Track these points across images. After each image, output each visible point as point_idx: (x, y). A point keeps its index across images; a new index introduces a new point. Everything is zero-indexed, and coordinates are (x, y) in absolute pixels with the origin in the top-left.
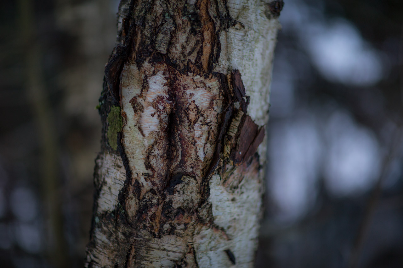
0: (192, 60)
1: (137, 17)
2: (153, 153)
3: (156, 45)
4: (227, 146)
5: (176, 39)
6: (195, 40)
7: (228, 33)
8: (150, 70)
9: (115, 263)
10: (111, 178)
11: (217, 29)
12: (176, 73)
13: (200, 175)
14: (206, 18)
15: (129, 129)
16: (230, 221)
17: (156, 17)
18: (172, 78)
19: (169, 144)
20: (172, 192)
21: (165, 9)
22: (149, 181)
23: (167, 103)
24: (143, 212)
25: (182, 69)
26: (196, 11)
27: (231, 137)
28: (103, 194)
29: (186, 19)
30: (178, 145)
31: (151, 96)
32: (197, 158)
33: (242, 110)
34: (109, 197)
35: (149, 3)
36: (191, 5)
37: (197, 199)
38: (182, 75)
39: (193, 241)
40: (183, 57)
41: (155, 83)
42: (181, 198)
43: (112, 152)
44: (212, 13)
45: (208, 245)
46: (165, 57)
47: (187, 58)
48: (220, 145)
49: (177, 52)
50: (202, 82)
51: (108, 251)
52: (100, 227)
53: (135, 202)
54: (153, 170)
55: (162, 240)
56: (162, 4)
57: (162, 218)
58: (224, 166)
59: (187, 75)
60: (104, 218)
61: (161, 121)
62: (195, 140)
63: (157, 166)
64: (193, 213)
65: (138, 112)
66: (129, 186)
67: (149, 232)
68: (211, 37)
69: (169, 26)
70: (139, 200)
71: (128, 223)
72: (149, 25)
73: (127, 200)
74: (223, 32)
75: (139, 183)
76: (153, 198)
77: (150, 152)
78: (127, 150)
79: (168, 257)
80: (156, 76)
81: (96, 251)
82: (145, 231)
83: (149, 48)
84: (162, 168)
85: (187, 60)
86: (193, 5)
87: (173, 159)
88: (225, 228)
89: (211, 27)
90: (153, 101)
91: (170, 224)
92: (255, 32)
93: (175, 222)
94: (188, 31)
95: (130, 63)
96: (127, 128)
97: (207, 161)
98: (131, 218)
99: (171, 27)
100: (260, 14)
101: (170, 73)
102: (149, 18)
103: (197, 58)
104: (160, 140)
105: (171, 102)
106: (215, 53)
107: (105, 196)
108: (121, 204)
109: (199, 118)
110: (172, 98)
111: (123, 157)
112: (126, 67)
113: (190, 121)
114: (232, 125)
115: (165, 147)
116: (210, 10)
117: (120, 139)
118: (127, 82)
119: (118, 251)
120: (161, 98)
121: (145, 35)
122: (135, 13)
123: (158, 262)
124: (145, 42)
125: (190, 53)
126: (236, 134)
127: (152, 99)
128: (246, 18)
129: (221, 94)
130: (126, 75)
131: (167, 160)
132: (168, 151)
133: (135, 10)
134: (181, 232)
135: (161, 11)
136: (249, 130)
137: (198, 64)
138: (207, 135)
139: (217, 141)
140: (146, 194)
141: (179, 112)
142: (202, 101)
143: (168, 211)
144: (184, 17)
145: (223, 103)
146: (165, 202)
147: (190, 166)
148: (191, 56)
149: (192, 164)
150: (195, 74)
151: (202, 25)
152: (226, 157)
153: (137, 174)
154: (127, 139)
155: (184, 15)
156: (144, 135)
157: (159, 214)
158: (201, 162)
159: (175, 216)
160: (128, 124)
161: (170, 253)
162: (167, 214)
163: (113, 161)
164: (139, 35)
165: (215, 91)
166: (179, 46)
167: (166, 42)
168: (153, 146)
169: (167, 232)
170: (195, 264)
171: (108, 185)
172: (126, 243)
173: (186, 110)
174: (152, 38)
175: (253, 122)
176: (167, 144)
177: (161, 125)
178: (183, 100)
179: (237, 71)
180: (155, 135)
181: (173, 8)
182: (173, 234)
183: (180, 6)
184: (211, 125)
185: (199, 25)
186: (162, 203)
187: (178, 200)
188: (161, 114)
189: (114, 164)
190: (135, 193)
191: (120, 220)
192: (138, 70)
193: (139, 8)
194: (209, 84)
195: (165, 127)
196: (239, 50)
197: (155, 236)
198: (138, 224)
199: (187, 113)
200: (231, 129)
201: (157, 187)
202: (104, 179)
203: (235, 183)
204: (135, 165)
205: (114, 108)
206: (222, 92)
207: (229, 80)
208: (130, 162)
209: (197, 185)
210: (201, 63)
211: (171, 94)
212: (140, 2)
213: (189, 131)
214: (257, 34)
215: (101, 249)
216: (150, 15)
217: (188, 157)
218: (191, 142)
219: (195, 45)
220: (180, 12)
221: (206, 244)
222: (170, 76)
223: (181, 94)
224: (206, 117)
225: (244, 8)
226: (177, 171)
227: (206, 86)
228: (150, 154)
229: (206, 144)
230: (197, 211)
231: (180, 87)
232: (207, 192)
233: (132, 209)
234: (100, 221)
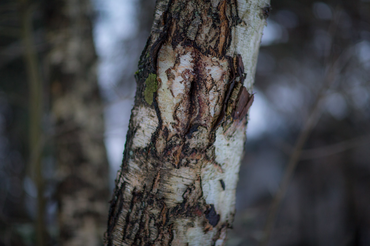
0: (212, 46)
1: (174, 12)
2: (179, 109)
3: (188, 34)
4: (229, 107)
5: (202, 30)
6: (215, 32)
7: (236, 28)
8: (182, 51)
9: (144, 184)
10: (145, 124)
11: (230, 25)
12: (200, 54)
13: (210, 126)
14: (223, 17)
15: (162, 91)
16: (225, 160)
17: (188, 14)
18: (197, 57)
19: (191, 103)
20: (191, 137)
21: (195, 8)
22: (175, 128)
23: (192, 75)
24: (169, 149)
25: (204, 52)
26: (217, 12)
27: (233, 101)
28: (137, 135)
29: (210, 17)
30: (197, 105)
31: (181, 69)
32: (209, 114)
33: (241, 83)
34: (142, 137)
35: (184, 3)
36: (214, 7)
37: (206, 143)
38: (204, 56)
39: (201, 172)
40: (206, 44)
41: (185, 60)
42: (196, 142)
43: (147, 105)
44: (228, 14)
45: (210, 175)
46: (193, 42)
47: (209, 44)
48: (225, 106)
49: (202, 39)
50: (217, 62)
51: (138, 175)
52: (133, 158)
53: (163, 142)
54: (178, 120)
55: (180, 170)
56: (193, 5)
57: (182, 154)
58: (226, 121)
59: (208, 56)
60: (137, 152)
61: (186, 87)
62: (209, 102)
63: (181, 118)
64: (203, 152)
65: (171, 80)
66: (160, 131)
67: (171, 164)
68: (226, 31)
69: (197, 21)
70: (166, 141)
71: (157, 157)
72: (183, 19)
73: (157, 140)
74: (233, 28)
75: (167, 129)
76: (177, 140)
77: (177, 108)
78: (160, 105)
79: (183, 182)
80: (186, 55)
81: (128, 175)
82: (168, 163)
83: (182, 35)
84: (184, 120)
85: (208, 46)
86: (215, 7)
87: (193, 114)
88: (221, 164)
89: (226, 23)
90: (182, 72)
91: (187, 159)
92: (252, 28)
93: (190, 158)
94: (210, 26)
95: (167, 44)
96: (161, 90)
97: (215, 117)
98: (159, 154)
99: (199, 21)
100: (256, 15)
101: (196, 54)
102: (183, 14)
103: (215, 45)
104: (185, 100)
105: (195, 74)
106: (228, 42)
107: (139, 136)
108: (153, 143)
109: (213, 86)
110: (195, 72)
111: (157, 110)
112: (163, 47)
113: (207, 88)
114: (233, 93)
115: (188, 106)
116: (226, 12)
117: (155, 97)
118: (164, 57)
119: (147, 176)
120: (188, 71)
121: (179, 26)
122: (172, 9)
123: (176, 185)
124: (179, 30)
125: (211, 41)
126: (236, 100)
127: (182, 71)
128: (248, 18)
129: (229, 71)
130: (163, 52)
131: (189, 115)
132: (190, 108)
133: (172, 7)
134: (194, 165)
135: (192, 10)
136: (244, 97)
137: (216, 49)
138: (218, 99)
139: (223, 103)
140: (172, 137)
141: (200, 81)
142: (216, 75)
143: (186, 150)
144: (209, 16)
145: (229, 77)
146: (184, 143)
147: (204, 119)
148: (211, 43)
149: (206, 118)
150: (213, 56)
151: (221, 22)
152: (229, 115)
153: (167, 123)
154: (161, 98)
155: (209, 14)
156: (173, 96)
157: (179, 151)
158: (212, 117)
159: (190, 154)
160: (162, 87)
161: (184, 180)
162: (185, 152)
163: (147, 112)
164: (175, 25)
165: (225, 69)
166: (203, 35)
167: (194, 32)
168: (179, 104)
169: (184, 165)
170: (201, 189)
171: (142, 129)
172: (153, 170)
173: (204, 81)
174: (184, 28)
175: (247, 92)
176: (190, 103)
177: (186, 90)
178: (203, 73)
179: (240, 55)
180: (181, 96)
181: (201, 8)
182: (188, 166)
183: (206, 8)
184: (220, 92)
185: (219, 22)
186: (182, 144)
187: (193, 143)
188: (187, 82)
189: (149, 114)
190: (164, 136)
191: (151, 154)
192: (173, 50)
193: (175, 6)
194: (222, 63)
195: (188, 91)
196: (242, 40)
197: (175, 167)
198: (164, 158)
199: (205, 82)
200: (233, 96)
201: (181, 133)
202: (139, 125)
203: (231, 133)
204: (165, 116)
205: (152, 75)
206: (229, 70)
207: (235, 62)
208: (162, 114)
209: (208, 133)
210: (218, 48)
211: (196, 69)
212: (176, 2)
213: (205, 95)
214: (253, 30)
215: (133, 174)
216: (184, 11)
217: (203, 113)
218: (206, 103)
219: (214, 36)
220: (206, 12)
221: (209, 174)
222: (196, 56)
223: (202, 69)
224: (218, 86)
225: (248, 11)
226: (195, 122)
227: (220, 65)
228: (177, 110)
229: (216, 105)
230: (206, 151)
231: (202, 64)
232: (214, 139)
233: (161, 147)
234: (133, 154)
